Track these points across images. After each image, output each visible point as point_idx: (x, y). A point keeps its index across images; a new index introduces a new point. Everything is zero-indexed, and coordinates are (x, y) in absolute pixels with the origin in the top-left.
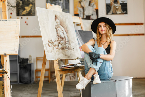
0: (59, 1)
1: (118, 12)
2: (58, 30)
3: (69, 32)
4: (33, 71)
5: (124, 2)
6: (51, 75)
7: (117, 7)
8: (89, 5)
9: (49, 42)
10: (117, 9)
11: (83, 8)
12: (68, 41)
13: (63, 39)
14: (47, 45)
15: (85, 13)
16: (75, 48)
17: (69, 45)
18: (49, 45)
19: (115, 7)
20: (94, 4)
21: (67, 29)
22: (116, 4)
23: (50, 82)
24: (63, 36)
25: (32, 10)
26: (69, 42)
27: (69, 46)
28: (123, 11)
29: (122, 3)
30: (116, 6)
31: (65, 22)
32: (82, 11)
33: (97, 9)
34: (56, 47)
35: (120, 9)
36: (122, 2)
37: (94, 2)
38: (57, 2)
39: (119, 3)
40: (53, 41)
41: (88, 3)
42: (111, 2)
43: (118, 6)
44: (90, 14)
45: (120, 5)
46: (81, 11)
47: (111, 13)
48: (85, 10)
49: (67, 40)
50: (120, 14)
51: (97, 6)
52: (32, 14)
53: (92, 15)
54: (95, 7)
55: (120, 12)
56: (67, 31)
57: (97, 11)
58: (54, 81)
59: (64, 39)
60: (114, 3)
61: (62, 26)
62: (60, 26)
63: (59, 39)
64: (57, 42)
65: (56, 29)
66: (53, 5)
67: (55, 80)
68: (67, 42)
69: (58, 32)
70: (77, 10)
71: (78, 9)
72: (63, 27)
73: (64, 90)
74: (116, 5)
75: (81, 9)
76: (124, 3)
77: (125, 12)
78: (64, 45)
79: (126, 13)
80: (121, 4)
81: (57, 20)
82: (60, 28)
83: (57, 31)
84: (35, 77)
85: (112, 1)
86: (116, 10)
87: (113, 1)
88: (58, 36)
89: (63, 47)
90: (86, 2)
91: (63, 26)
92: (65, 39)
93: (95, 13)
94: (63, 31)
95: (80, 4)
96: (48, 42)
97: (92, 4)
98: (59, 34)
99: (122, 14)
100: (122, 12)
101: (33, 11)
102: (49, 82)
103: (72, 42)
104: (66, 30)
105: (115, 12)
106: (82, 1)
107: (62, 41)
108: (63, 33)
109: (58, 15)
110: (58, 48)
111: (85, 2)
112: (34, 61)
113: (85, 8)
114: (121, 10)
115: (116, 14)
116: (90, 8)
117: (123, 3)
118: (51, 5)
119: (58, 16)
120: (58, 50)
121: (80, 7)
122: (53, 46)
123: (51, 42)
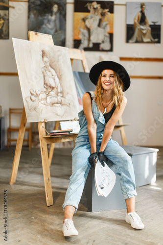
0: (50, 17)
1: (145, 40)
2: (46, 75)
3: (63, 77)
4: (4, 131)
5: (157, 22)
6: (33, 137)
7: (144, 32)
8: (99, 25)
9: (32, 94)
10: (144, 35)
11: (89, 30)
12: (61, 92)
13: (53, 88)
14: (29, 100)
15: (92, 38)
16: (72, 104)
17: (62, 98)
18: (31, 99)
19: (141, 30)
20: (106, 25)
21: (60, 73)
22: (143, 25)
23: (32, 148)
24: (53, 85)
25: (4, 29)
26: (63, 94)
27: (63, 101)
28: (154, 38)
29: (152, 24)
30: (143, 30)
31: (58, 61)
32: (87, 35)
33: (111, 32)
34: (43, 102)
35: (149, 34)
36: (153, 22)
37: (108, 21)
38: (45, 17)
39: (147, 25)
40: (38, 93)
41: (97, 22)
42: (135, 23)
43: (146, 29)
44: (100, 41)
45: (150, 29)
46: (84, 36)
47: (134, 41)
48: (91, 33)
49: (59, 91)
50: (148, 42)
51: (112, 27)
52: (3, 36)
53: (103, 42)
54: (108, 29)
55: (149, 40)
56: (61, 76)
57: (111, 36)
58: (37, 147)
59: (55, 90)
60: (139, 25)
61: (52, 68)
62: (50, 68)
63: (47, 89)
64: (44, 94)
65: (43, 73)
66: (39, 34)
67: (39, 145)
68: (59, 94)
69: (46, 78)
70: (79, 33)
71: (80, 31)
72: (54, 69)
73: (52, 164)
74: (142, 27)
75: (86, 32)
76: (157, 24)
77: (156, 40)
78: (55, 98)
79: (159, 42)
80: (151, 26)
81: (45, 59)
82: (50, 71)
83: (44, 76)
84: (6, 140)
85: (136, 21)
86: (143, 37)
87: (138, 21)
88: (46, 84)
89: (53, 101)
90: (94, 20)
91: (54, 67)
92: (57, 89)
93: (108, 40)
94: (53, 77)
95: (83, 23)
96: (30, 95)
97: (104, 23)
98: (47, 81)
99: (152, 42)
100: (151, 40)
101: (6, 31)
102: (30, 148)
103: (68, 93)
104: (59, 75)
105: (140, 39)
106: (87, 18)
107: (51, 93)
108: (54, 79)
109: (47, 49)
110: (45, 103)
111: (91, 21)
112: (6, 114)
113: (91, 30)
114: (150, 36)
115: (142, 42)
116: (101, 30)
117: (155, 25)
118: (36, 34)
119: (46, 53)
120: (45, 106)
121: (84, 29)
122: (37, 100)
123: (35, 94)
